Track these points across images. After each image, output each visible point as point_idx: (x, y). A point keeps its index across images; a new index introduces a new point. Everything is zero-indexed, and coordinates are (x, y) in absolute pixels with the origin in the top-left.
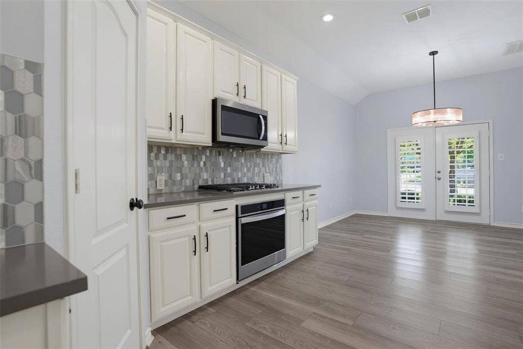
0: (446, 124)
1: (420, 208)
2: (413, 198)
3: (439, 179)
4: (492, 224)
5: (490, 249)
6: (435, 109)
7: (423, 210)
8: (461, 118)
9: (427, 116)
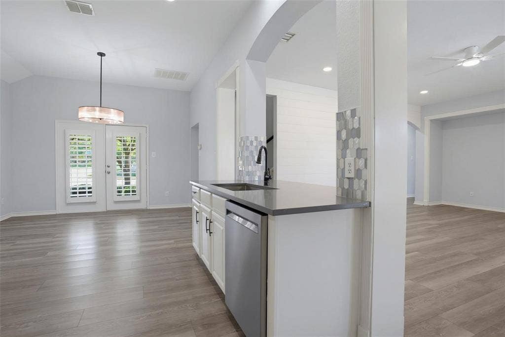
0: (110, 123)
1: (92, 201)
2: (85, 193)
3: (109, 173)
4: (148, 208)
5: (146, 228)
6: (101, 107)
7: (94, 203)
8: (122, 119)
9: (93, 113)
